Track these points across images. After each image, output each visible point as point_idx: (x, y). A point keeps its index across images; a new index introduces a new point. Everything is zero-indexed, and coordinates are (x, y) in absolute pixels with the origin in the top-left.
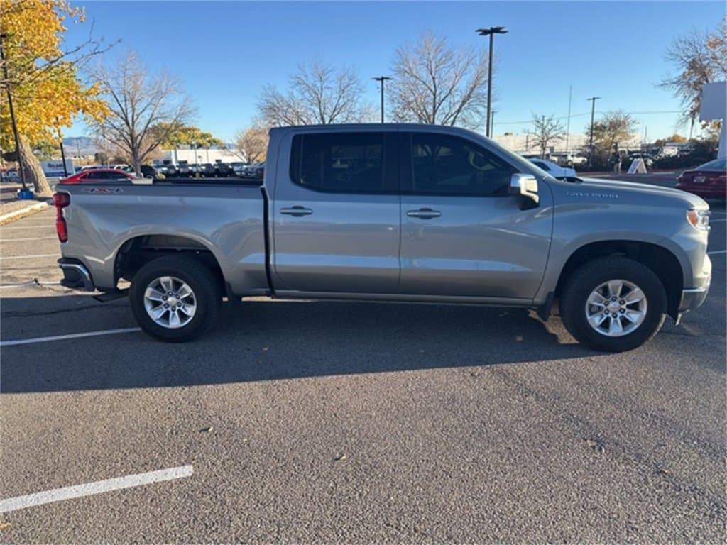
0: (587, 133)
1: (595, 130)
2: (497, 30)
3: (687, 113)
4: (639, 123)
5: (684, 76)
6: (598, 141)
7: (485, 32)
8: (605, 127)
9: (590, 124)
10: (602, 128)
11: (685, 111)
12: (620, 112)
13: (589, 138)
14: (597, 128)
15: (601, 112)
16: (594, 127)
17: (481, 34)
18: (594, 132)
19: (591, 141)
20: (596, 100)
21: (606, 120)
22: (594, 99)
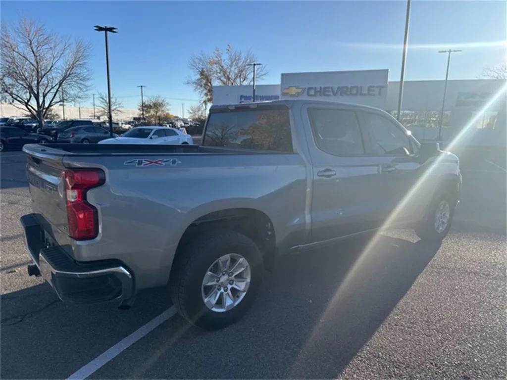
0: (139, 109)
1: (145, 107)
2: (111, 30)
3: (202, 102)
4: (170, 105)
5: (199, 79)
6: (147, 115)
7: (100, 29)
8: (150, 106)
9: (141, 104)
10: (149, 107)
11: (201, 101)
12: (159, 97)
13: (142, 112)
14: (146, 106)
15: (147, 96)
16: (144, 105)
17: (96, 30)
18: (144, 109)
19: (143, 114)
20: (143, 88)
21: (150, 101)
22: (142, 87)
